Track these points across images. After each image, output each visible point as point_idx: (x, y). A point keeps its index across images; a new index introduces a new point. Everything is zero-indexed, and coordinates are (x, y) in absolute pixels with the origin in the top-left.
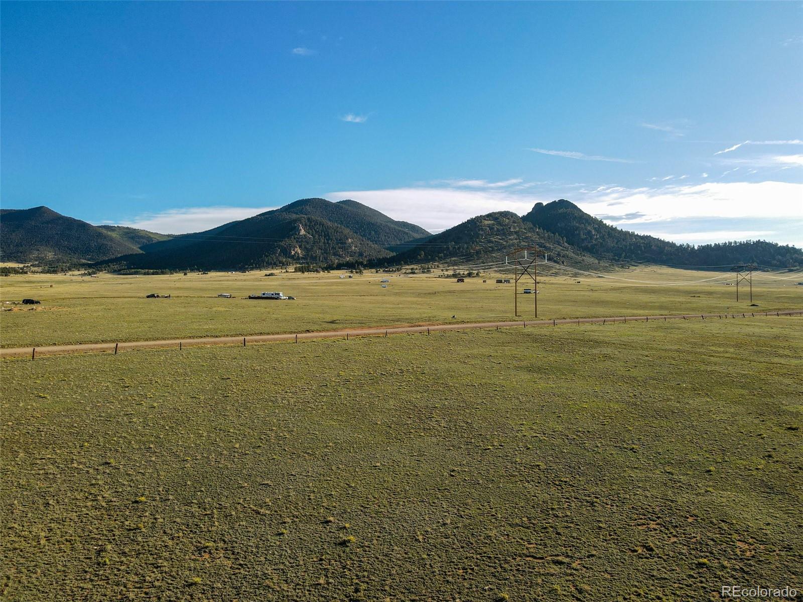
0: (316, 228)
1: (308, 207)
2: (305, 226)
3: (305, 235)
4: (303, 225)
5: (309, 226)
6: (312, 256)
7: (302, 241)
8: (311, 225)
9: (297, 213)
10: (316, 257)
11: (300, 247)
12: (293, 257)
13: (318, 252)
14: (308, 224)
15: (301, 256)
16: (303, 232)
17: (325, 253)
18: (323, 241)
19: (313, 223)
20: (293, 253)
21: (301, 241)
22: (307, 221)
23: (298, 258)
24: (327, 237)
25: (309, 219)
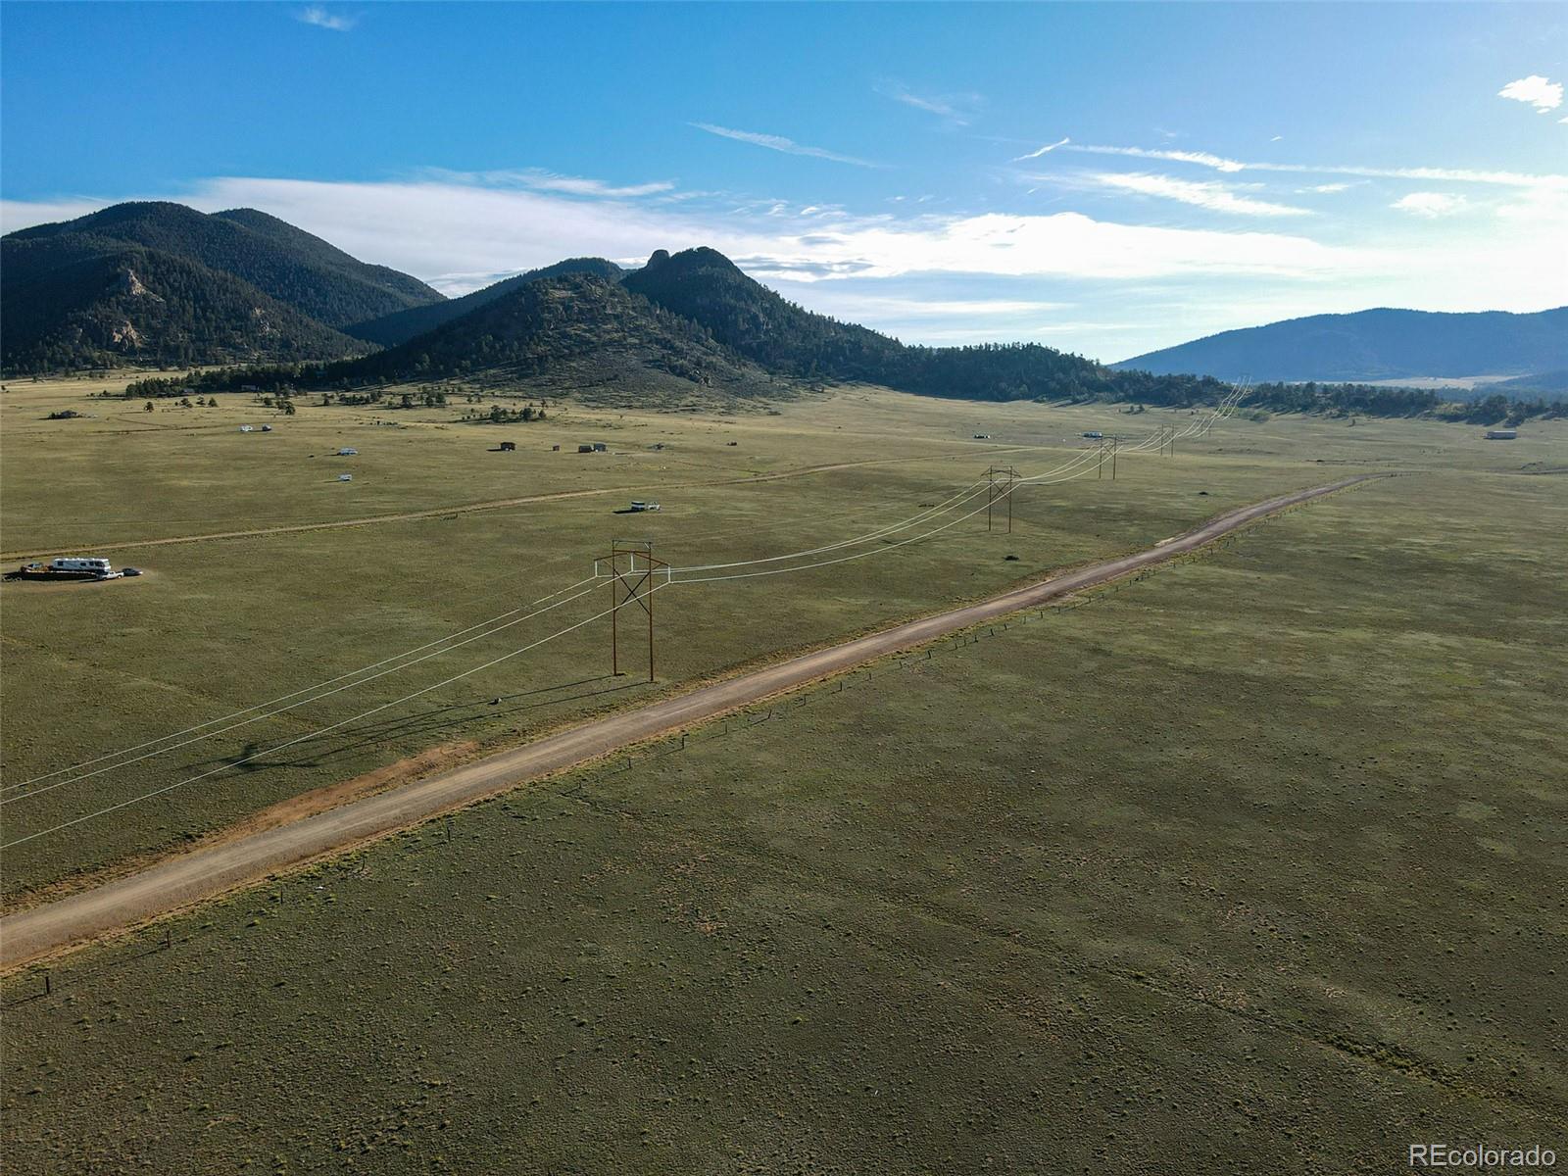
0: (172, 280)
1: (146, 224)
2: (143, 274)
3: (145, 297)
4: (137, 271)
5: (155, 274)
6: (167, 345)
7: (139, 310)
8: (158, 272)
9: (119, 237)
10: (178, 348)
11: (135, 324)
12: (118, 348)
13: (183, 337)
14: (151, 268)
15: (138, 345)
16: (138, 289)
17: (199, 339)
18: (192, 311)
19: (164, 268)
20: (118, 338)
21: (136, 311)
22: (146, 262)
23: (132, 351)
24: (202, 303)
25: (151, 257)
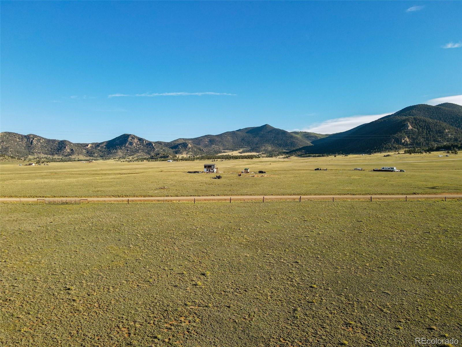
0: (420, 124)
1: (414, 111)
2: (412, 123)
3: (412, 130)
4: (410, 123)
5: (415, 123)
6: (417, 142)
7: (410, 133)
8: (416, 122)
9: (406, 116)
10: (420, 143)
11: (408, 137)
12: (403, 144)
13: (422, 140)
14: (414, 122)
15: (409, 143)
16: (410, 127)
17: (427, 140)
18: (425, 132)
19: (418, 121)
20: (403, 141)
21: (408, 133)
22: (413, 120)
23: (407, 145)
24: (429, 130)
25: (415, 119)
